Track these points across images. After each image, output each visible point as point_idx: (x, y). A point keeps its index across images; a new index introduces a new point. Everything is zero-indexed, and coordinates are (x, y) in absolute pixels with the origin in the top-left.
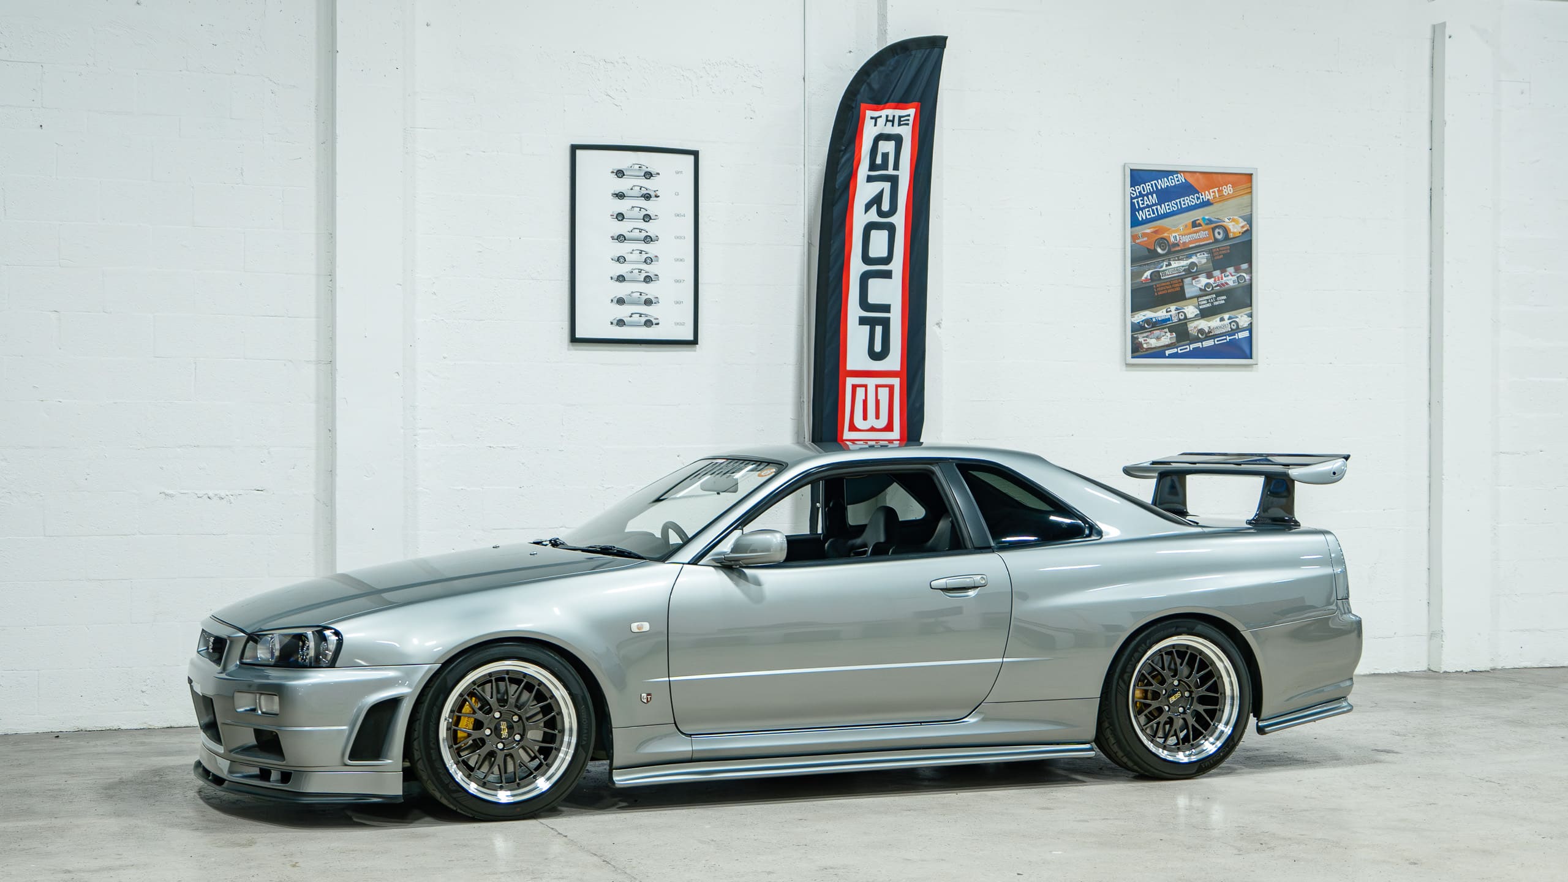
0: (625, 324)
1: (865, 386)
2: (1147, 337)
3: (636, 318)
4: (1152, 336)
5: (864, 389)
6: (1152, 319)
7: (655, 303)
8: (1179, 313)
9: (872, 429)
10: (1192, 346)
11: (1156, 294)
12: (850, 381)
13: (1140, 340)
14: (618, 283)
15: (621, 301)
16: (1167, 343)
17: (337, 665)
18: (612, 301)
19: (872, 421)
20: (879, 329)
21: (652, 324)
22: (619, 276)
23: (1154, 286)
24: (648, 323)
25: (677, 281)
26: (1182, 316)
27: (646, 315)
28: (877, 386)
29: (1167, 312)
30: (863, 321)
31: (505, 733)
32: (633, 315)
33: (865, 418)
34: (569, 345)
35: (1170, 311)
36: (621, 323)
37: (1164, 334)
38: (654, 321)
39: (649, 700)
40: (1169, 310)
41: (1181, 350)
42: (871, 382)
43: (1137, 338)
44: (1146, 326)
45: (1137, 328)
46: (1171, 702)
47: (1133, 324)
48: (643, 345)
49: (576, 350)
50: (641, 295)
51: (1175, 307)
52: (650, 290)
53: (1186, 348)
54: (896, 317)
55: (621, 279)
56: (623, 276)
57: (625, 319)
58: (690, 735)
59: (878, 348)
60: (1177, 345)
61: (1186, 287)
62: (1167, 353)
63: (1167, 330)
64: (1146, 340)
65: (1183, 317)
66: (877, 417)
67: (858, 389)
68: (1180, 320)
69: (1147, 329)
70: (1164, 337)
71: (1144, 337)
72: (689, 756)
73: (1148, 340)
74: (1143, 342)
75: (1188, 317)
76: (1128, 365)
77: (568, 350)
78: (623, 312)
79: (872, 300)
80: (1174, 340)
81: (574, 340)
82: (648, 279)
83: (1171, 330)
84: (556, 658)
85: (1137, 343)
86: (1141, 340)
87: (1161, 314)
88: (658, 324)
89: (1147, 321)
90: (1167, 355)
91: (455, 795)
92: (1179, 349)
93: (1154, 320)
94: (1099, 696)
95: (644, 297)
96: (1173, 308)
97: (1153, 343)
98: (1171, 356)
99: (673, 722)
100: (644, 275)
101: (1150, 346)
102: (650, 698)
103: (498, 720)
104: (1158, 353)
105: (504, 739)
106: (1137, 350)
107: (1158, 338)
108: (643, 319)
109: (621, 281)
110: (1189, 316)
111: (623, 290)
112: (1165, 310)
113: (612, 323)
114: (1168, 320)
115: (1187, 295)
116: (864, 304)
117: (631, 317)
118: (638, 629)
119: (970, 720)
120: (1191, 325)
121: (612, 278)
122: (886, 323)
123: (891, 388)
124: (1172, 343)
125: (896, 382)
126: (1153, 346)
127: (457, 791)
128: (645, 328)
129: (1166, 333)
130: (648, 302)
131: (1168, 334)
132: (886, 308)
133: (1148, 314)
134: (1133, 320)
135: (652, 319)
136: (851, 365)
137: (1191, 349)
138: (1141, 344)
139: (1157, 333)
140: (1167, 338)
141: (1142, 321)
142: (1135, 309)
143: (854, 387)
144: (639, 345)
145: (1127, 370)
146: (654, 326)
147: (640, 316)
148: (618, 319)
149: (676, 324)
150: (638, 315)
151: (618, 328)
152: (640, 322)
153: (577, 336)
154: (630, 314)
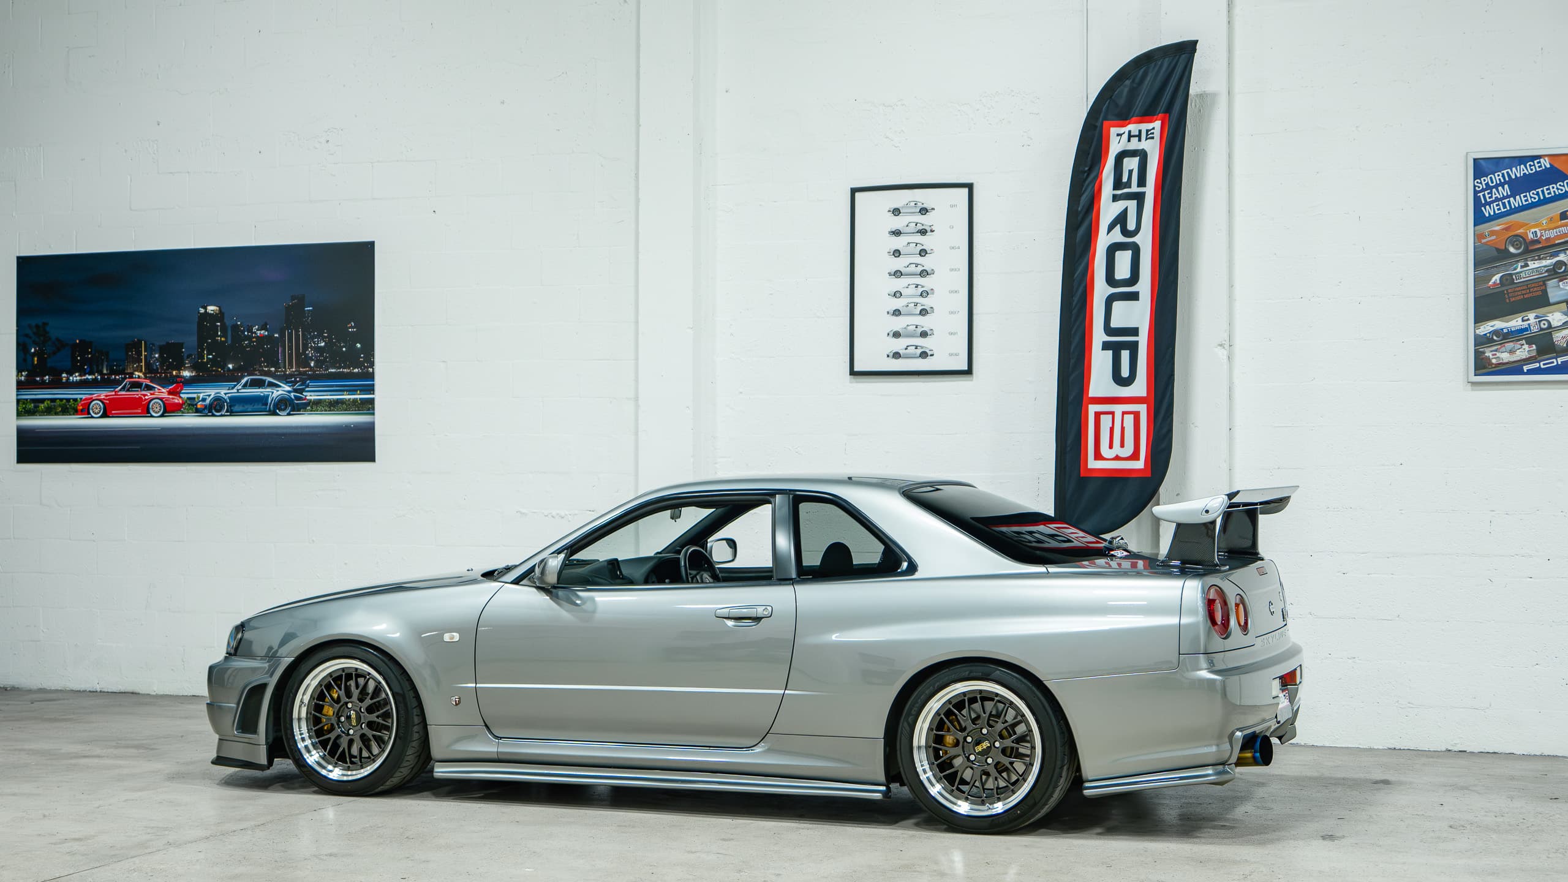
0: (900, 357)
1: (1113, 413)
2: (1496, 351)
3: (911, 350)
4: (1503, 349)
5: (1110, 416)
6: (1502, 329)
7: (930, 335)
8: (1540, 322)
9: (1117, 458)
10: (1560, 360)
11: (1508, 301)
12: (1093, 409)
13: (1486, 354)
14: (894, 318)
15: (897, 335)
16: (1524, 357)
18: (888, 334)
19: (1117, 450)
20: (1125, 355)
21: (927, 356)
22: (895, 311)
23: (1505, 292)
24: (924, 355)
25: (952, 313)
26: (1544, 324)
27: (922, 347)
28: (1124, 413)
29: (1523, 321)
30: (1106, 346)
32: (908, 348)
33: (1111, 447)
34: (850, 378)
35: (1528, 320)
36: (897, 355)
37: (1520, 346)
38: (930, 353)
40: (1526, 318)
41: (1544, 364)
42: (1118, 409)
43: (1484, 353)
44: (1495, 338)
45: (1481, 342)
47: (1477, 337)
48: (920, 376)
49: (857, 382)
50: (916, 327)
51: (1535, 314)
52: (925, 323)
53: (1553, 362)
54: (1143, 339)
55: (897, 313)
56: (899, 311)
57: (901, 352)
59: (1125, 372)
60: (1539, 359)
61: (1549, 290)
62: (1525, 368)
63: (1524, 342)
64: (1496, 355)
65: (1546, 326)
66: (1122, 445)
67: (1102, 416)
68: (1542, 329)
69: (1496, 341)
70: (1520, 350)
71: (1491, 351)
73: (1498, 354)
74: (1491, 357)
75: (1553, 326)
76: (1473, 384)
77: (851, 382)
78: (899, 345)
79: (1114, 324)
80: (1534, 354)
81: (853, 373)
82: (924, 312)
83: (1529, 341)
85: (1483, 359)
86: (1488, 354)
87: (1515, 323)
88: (932, 355)
89: (1496, 332)
90: (1525, 371)
92: (1542, 363)
93: (1505, 331)
94: (883, 737)
95: (920, 330)
96: (1531, 316)
97: (1505, 357)
98: (1530, 372)
100: (919, 308)
101: (1501, 361)
104: (1514, 369)
106: (1482, 366)
107: (1512, 352)
108: (919, 351)
109: (897, 316)
110: (1555, 324)
111: (899, 323)
112: (1520, 319)
113: (888, 356)
114: (1526, 329)
115: (1552, 300)
116: (1109, 330)
117: (906, 349)
119: (759, 749)
120: (1557, 335)
121: (888, 313)
122: (1133, 348)
123: (1137, 415)
124: (1531, 357)
125: (1142, 409)
126: (1505, 361)
128: (920, 360)
129: (1523, 345)
130: (924, 334)
131: (1526, 347)
132: (1134, 332)
133: (1498, 324)
134: (1478, 332)
135: (928, 351)
136: (1092, 393)
137: (1559, 363)
138: (1488, 359)
139: (1510, 345)
140: (1524, 351)
141: (1490, 333)
142: (1480, 317)
143: (1098, 415)
144: (917, 376)
145: (1472, 390)
146: (929, 357)
147: (916, 348)
148: (894, 352)
149: (951, 355)
150: (914, 347)
151: (894, 360)
152: (916, 354)
153: (856, 369)
154: (905, 347)
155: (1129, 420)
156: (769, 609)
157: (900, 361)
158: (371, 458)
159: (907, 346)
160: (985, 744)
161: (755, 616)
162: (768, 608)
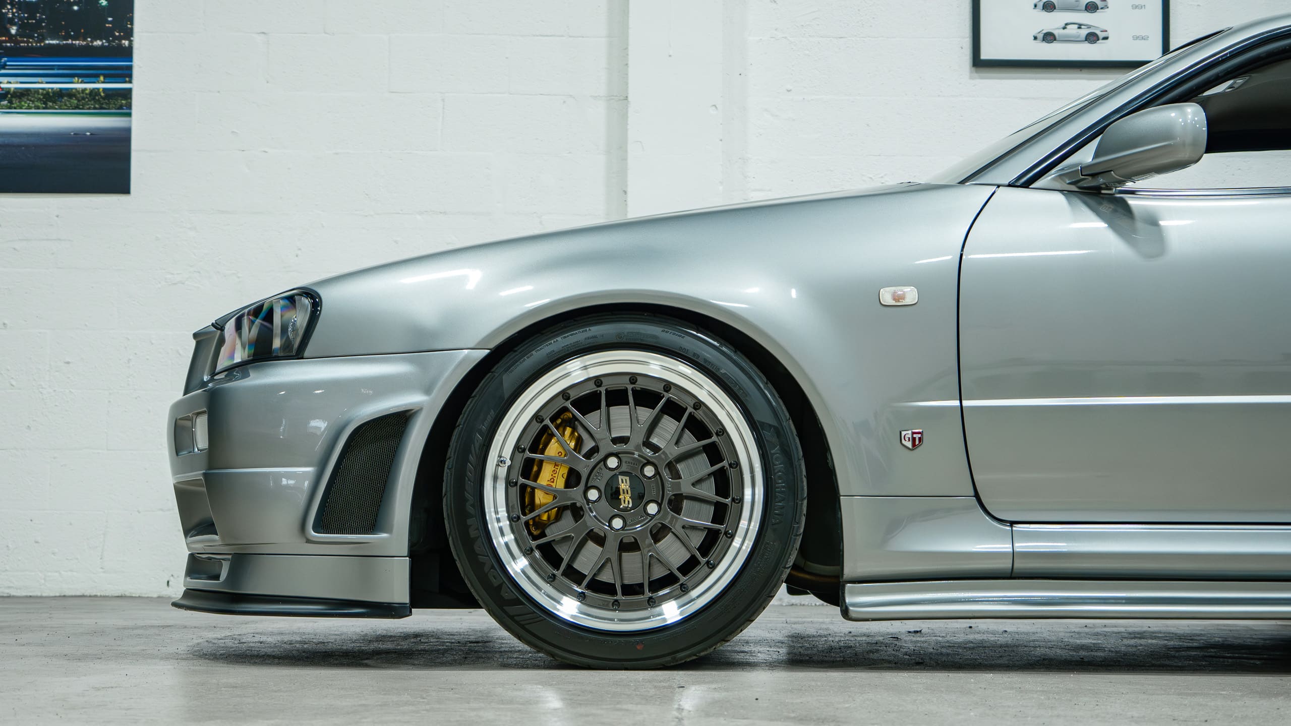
0: (1055, 40)
3: (1072, 30)
7: (1102, 8)
15: (1049, 7)
17: (306, 354)
18: (1036, 6)
21: (1098, 40)
24: (1092, 38)
27: (1089, 27)
31: (626, 500)
32: (1068, 27)
34: (971, 72)
36: (1049, 37)
38: (1101, 35)
39: (917, 442)
48: (1084, 71)
49: (982, 78)
57: (1056, 32)
58: (1012, 523)
72: (1006, 565)
77: (971, 78)
78: (1052, 22)
81: (979, 63)
84: (724, 349)
88: (1106, 38)
91: (512, 610)
95: (1084, 1)
99: (972, 493)
102: (920, 439)
103: (613, 473)
105: (626, 509)
108: (1084, 32)
113: (1035, 38)
117: (1064, 28)
118: (894, 299)
127: (517, 602)
128: (1087, 46)
130: (1092, 7)
135: (1098, 32)
144: (1079, 70)
146: (1100, 41)
147: (1079, 28)
148: (1044, 32)
149: (1136, 38)
150: (1076, 26)
151: (1045, 45)
152: (1079, 36)
153: (984, 56)
154: (1063, 25)
157: (1055, 46)
158: (125, 189)
159: (1066, 24)
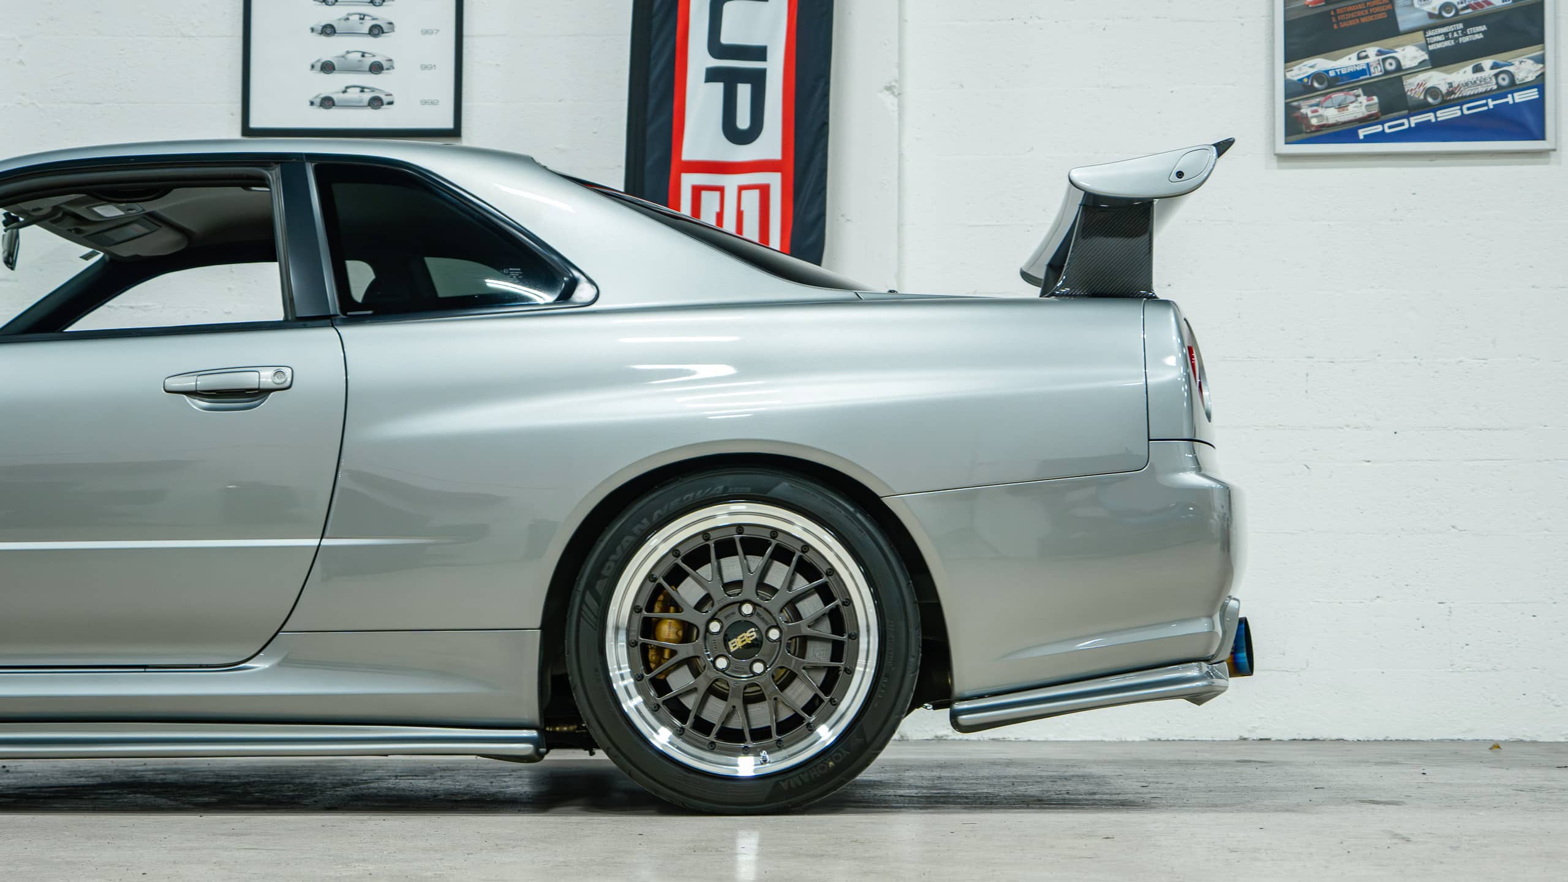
0: (334, 105)
1: (721, 189)
2: (1317, 105)
3: (354, 94)
4: (1328, 103)
5: (717, 194)
6: (1327, 72)
7: (388, 69)
8: (1384, 60)
10: (1414, 120)
11: (1335, 26)
12: (689, 180)
13: (1303, 111)
14: (323, 38)
15: (327, 67)
16: (1360, 115)
18: (312, 66)
20: (744, 92)
21: (382, 104)
22: (325, 27)
23: (1332, 13)
24: (376, 103)
25: (426, 32)
26: (1391, 64)
27: (373, 90)
28: (741, 188)
29: (1359, 58)
30: (713, 75)
32: (349, 90)
35: (1366, 57)
36: (327, 102)
37: (1353, 98)
38: (386, 99)
40: (1364, 54)
41: (1390, 127)
42: (731, 182)
43: (1299, 108)
44: (1316, 85)
45: (1296, 91)
46: (732, 649)
47: (1288, 84)
48: (365, 138)
50: (363, 56)
51: (1377, 49)
52: (379, 49)
53: (1403, 124)
54: (775, 68)
55: (328, 30)
56: (332, 27)
57: (335, 97)
59: (743, 122)
60: (1383, 118)
61: (1398, 11)
62: (1362, 133)
63: (1360, 91)
64: (1316, 111)
65: (1393, 67)
67: (704, 194)
68: (1387, 72)
69: (1317, 90)
70: (1354, 104)
71: (1311, 106)
73: (1321, 111)
74: (1310, 114)
75: (1404, 68)
76: (1282, 158)
78: (331, 85)
79: (726, 38)
80: (1375, 110)
81: (247, 132)
82: (376, 31)
83: (1369, 91)
85: (1297, 117)
86: (1306, 110)
87: (1347, 62)
88: (391, 103)
89: (1318, 76)
90: (1361, 137)
92: (1386, 125)
93: (1332, 74)
94: (538, 624)
95: (369, 60)
96: (1371, 50)
97: (1332, 115)
98: (1369, 139)
100: (368, 23)
101: (1324, 122)
104: (1345, 133)
106: (1297, 129)
107: (1341, 107)
108: (367, 96)
109: (328, 35)
110: (1406, 64)
111: (332, 49)
112: (1354, 56)
113: (312, 103)
114: (1363, 72)
115: (1403, 26)
116: (716, 48)
117: (344, 92)
119: (259, 665)
120: (1410, 81)
121: (313, 30)
122: (758, 80)
123: (764, 190)
124: (1370, 116)
125: (774, 180)
126: (1331, 121)
128: (370, 112)
129: (1358, 96)
130: (376, 68)
131: (1363, 99)
132: (760, 53)
133: (1320, 64)
134: (1289, 75)
135: (383, 96)
136: (690, 151)
137: (1413, 125)
138: (1306, 118)
139: (1338, 97)
140: (1360, 106)
141: (1308, 77)
142: (1292, 56)
143: (697, 191)
145: (1279, 168)
146: (385, 106)
147: (362, 91)
148: (322, 96)
149: (425, 103)
150: (358, 90)
151: (323, 111)
152: (361, 101)
153: (254, 124)
154: (344, 89)
155: (751, 200)
156: (288, 372)
157: (333, 112)
159: (347, 88)
160: (750, 635)
161: (256, 386)
162: (283, 369)
